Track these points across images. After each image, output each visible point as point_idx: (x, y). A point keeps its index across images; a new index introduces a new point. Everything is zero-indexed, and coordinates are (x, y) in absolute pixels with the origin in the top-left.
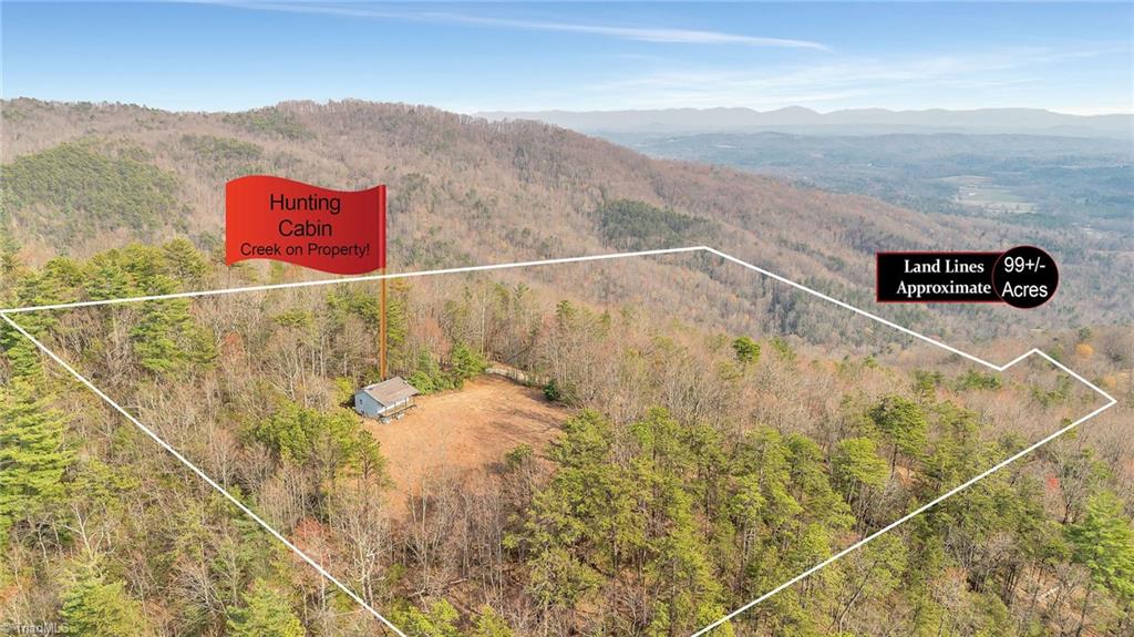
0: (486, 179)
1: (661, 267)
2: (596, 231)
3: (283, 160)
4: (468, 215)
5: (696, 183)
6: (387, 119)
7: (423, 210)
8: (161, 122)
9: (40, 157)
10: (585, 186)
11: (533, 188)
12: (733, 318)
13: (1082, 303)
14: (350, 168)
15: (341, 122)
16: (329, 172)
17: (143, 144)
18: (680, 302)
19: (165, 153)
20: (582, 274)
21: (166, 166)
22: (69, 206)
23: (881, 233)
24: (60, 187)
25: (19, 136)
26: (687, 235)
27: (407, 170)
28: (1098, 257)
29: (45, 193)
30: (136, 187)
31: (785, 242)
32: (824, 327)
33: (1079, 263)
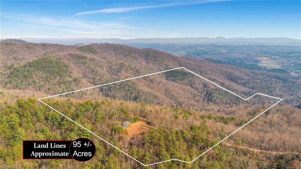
0: (139, 63)
1: (180, 85)
2: (164, 76)
3: (92, 59)
4: (134, 73)
5: (189, 63)
6: (115, 48)
7: (124, 72)
8: (63, 49)
9: (39, 60)
10: (162, 64)
11: (150, 65)
12: (196, 98)
13: (285, 94)
14: (107, 61)
15: (105, 49)
16: (102, 62)
17: (60, 56)
18: (184, 94)
19: (65, 58)
20: (161, 87)
21: (66, 61)
22: (46, 72)
23: (235, 76)
24: (44, 67)
25: (31, 53)
26: (186, 77)
27: (120, 62)
28: (292, 81)
29: (40, 68)
30: (60, 67)
31: (211, 78)
32: (218, 100)
33: (287, 83)
